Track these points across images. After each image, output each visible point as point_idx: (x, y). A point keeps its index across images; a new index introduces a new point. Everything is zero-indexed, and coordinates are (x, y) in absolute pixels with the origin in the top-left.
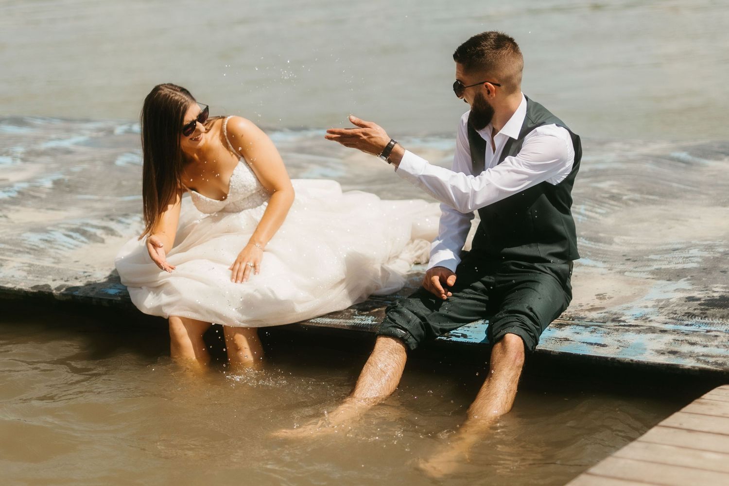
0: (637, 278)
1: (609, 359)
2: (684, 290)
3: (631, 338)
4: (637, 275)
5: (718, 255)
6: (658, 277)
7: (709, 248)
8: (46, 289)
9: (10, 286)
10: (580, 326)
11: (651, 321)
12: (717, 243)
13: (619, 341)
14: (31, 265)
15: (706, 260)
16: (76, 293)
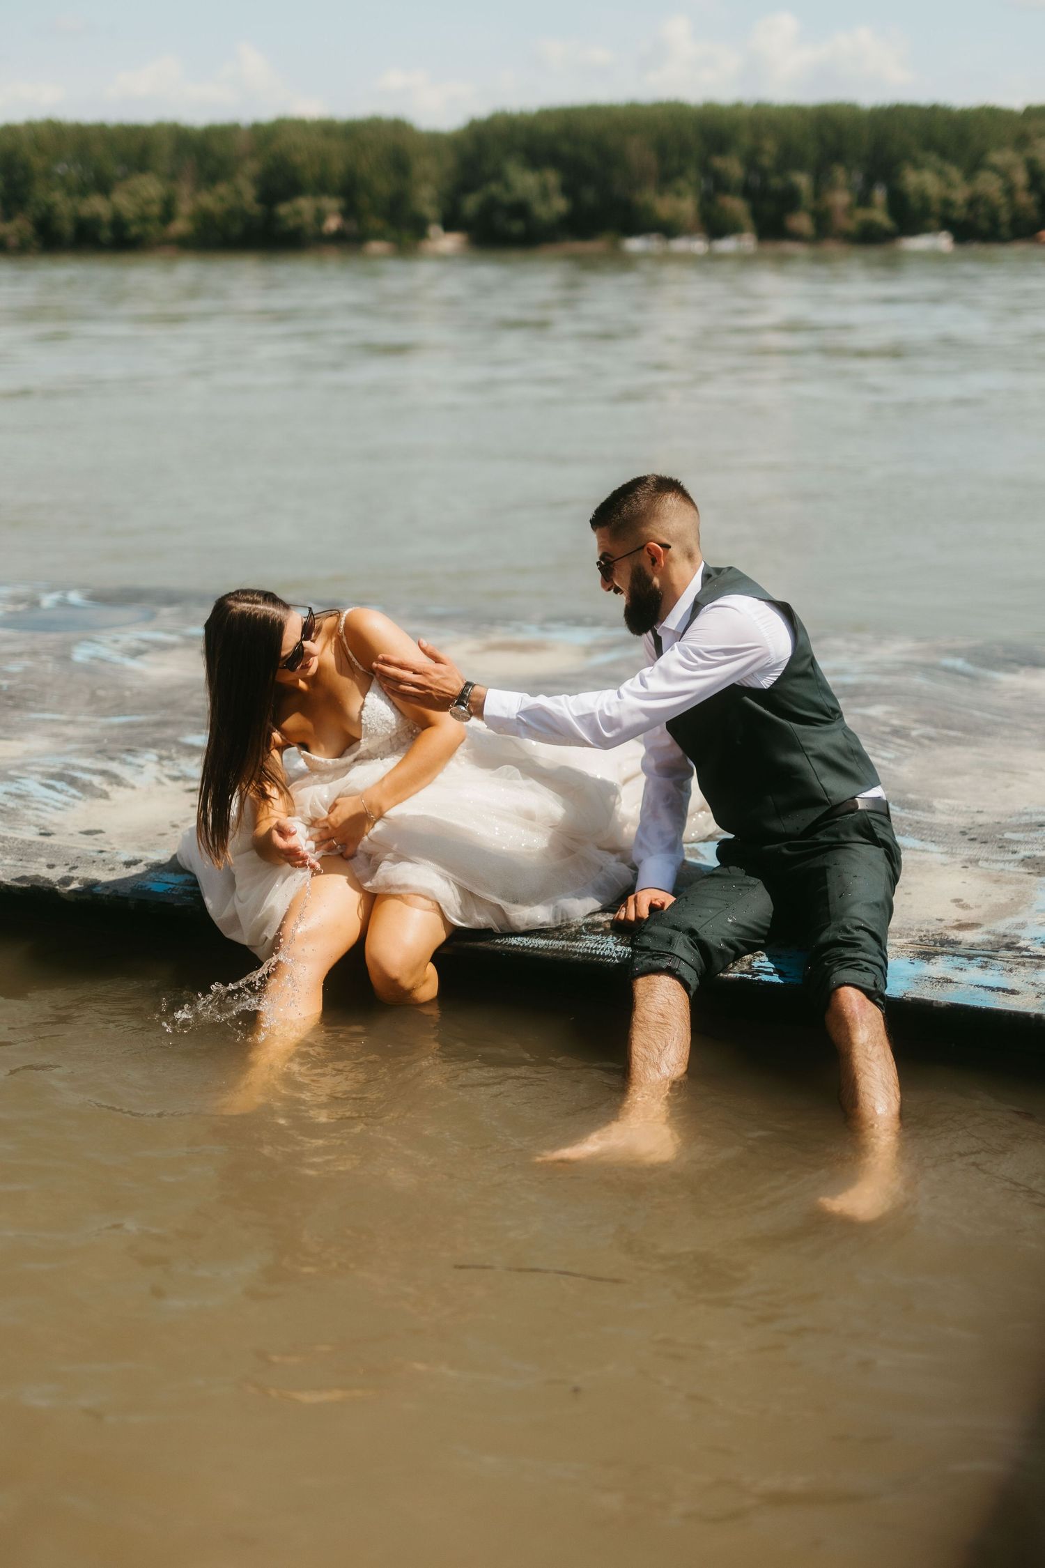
8: (43, 883)
10: (957, 956)
13: (1034, 983)
16: (98, 890)
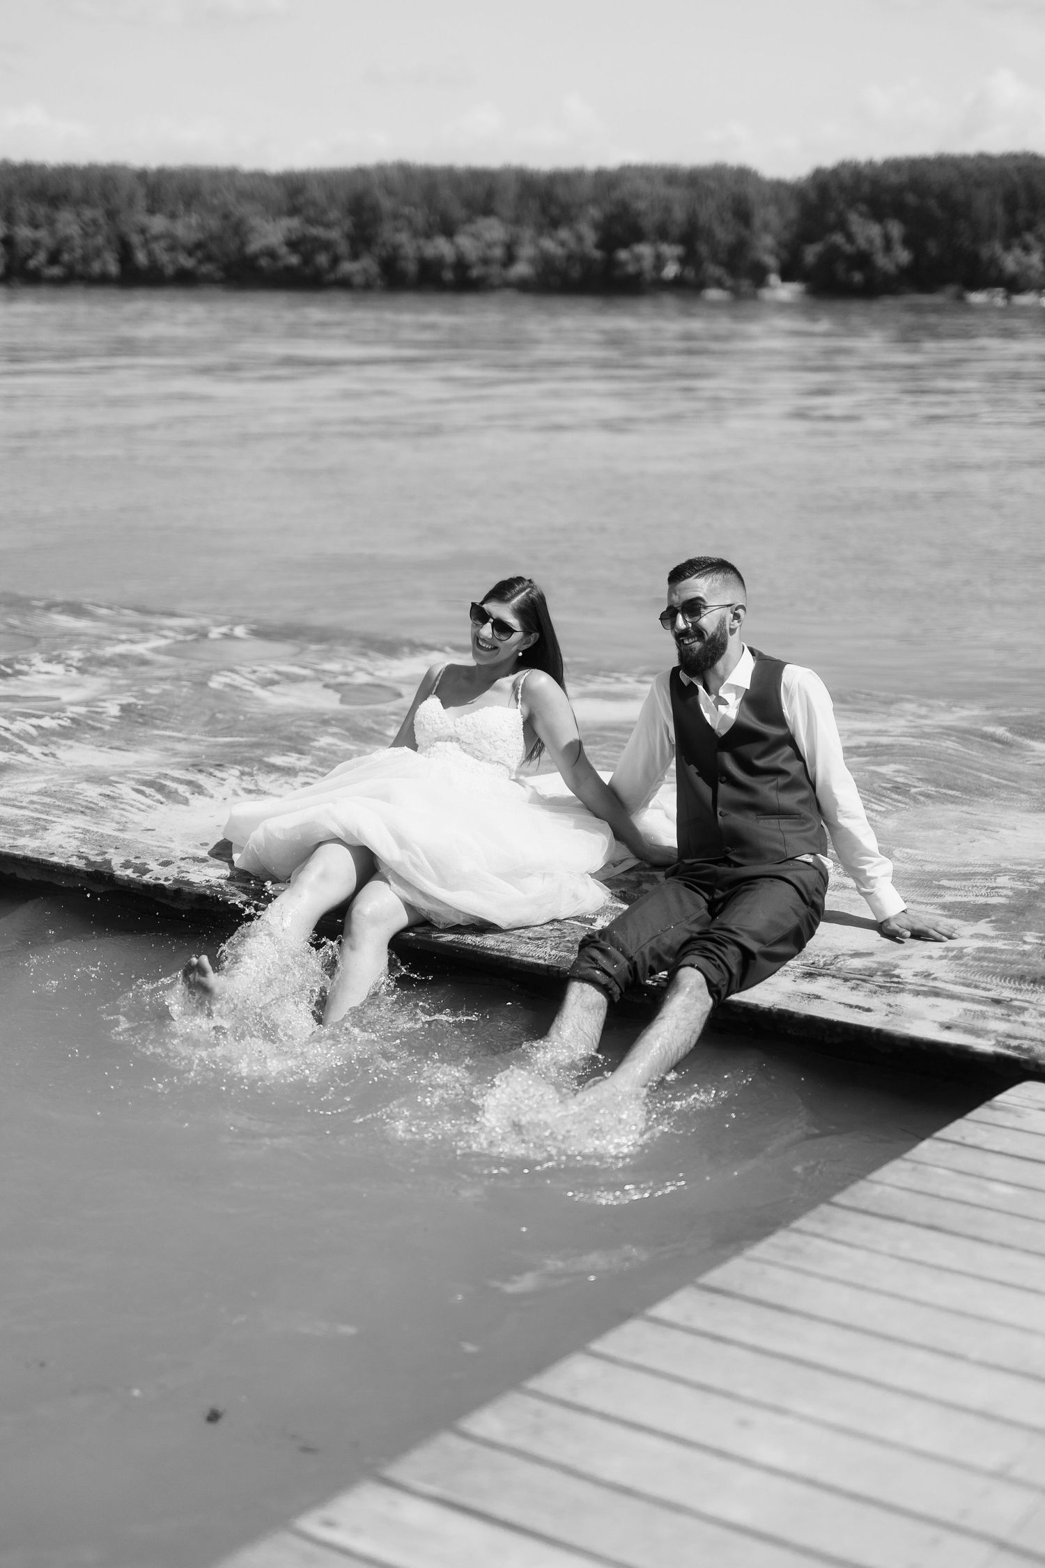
0: (920, 912)
1: (873, 1031)
2: (985, 937)
3: (907, 1001)
4: (922, 907)
5: (1035, 888)
6: (950, 913)
7: (1025, 876)
8: (106, 869)
9: (55, 859)
11: (935, 979)
12: (1037, 869)
13: (890, 1005)
14: (86, 831)
15: (1019, 893)
